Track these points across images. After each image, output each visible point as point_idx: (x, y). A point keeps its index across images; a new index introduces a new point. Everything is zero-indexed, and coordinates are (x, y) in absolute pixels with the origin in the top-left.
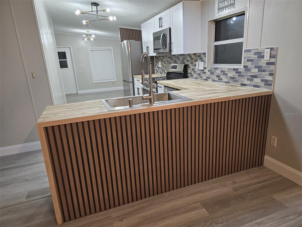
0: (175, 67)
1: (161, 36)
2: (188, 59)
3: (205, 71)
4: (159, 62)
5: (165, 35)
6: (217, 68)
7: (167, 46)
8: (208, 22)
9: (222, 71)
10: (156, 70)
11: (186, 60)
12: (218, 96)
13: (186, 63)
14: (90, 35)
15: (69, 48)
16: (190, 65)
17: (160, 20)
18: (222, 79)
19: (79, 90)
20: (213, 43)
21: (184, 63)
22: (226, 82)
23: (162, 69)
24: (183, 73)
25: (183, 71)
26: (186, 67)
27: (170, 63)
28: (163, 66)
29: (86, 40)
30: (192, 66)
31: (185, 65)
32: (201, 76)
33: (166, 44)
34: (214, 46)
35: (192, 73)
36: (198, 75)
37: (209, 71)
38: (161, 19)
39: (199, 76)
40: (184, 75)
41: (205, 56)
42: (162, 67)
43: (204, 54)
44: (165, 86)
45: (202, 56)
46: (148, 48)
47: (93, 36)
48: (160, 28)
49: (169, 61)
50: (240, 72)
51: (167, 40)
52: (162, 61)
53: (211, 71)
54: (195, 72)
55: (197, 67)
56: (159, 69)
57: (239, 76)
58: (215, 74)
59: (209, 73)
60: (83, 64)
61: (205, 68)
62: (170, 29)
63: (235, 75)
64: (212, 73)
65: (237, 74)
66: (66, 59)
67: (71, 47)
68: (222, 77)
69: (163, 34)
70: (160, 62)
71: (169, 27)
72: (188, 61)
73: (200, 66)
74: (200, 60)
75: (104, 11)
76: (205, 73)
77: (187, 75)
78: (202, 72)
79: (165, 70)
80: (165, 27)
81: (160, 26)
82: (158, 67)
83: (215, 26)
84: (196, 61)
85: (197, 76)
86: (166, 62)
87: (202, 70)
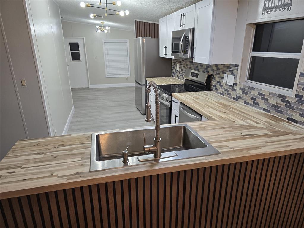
0: (196, 76)
1: (182, 37)
2: (213, 69)
3: (235, 88)
4: (177, 65)
5: (187, 37)
6: (253, 89)
7: (188, 50)
8: (246, 24)
9: (259, 94)
10: (173, 73)
11: (211, 69)
12: (258, 148)
13: (211, 73)
14: (104, 27)
15: (82, 39)
16: (216, 76)
17: (182, 17)
18: (258, 104)
19: (91, 84)
20: (250, 53)
21: (208, 72)
22: (264, 109)
23: (180, 73)
24: (205, 84)
25: (206, 82)
26: (210, 78)
27: (191, 69)
28: (182, 70)
29: (100, 32)
30: (218, 77)
31: (208, 75)
32: (229, 92)
33: (187, 49)
34: (251, 56)
35: (218, 86)
36: (225, 90)
37: (240, 89)
38: (183, 15)
39: (226, 92)
40: (207, 87)
41: (237, 69)
42: (180, 70)
43: (237, 66)
44: (181, 103)
45: (233, 68)
46: (165, 47)
47: (107, 28)
48: (181, 27)
49: (189, 65)
50: (289, 102)
51: (188, 44)
52: (181, 64)
53: (244, 89)
54: (222, 86)
55: (224, 81)
56: (176, 72)
57: (286, 106)
58: (248, 95)
59: (241, 92)
60: (96, 57)
61: (235, 84)
62: (194, 30)
63: (280, 104)
64: (245, 93)
65: (284, 104)
66: (79, 51)
67: (84, 38)
68: (259, 101)
69: (185, 35)
70: (179, 65)
71: (193, 27)
72: (213, 70)
73: (229, 79)
74: (230, 73)
75: (114, 4)
76: (235, 90)
77: (210, 87)
78: (230, 88)
79: (184, 75)
80: (188, 26)
81: (182, 24)
82: (175, 70)
83: (255, 30)
84: (224, 72)
85: (223, 92)
86: (186, 67)
87: (230, 86)
